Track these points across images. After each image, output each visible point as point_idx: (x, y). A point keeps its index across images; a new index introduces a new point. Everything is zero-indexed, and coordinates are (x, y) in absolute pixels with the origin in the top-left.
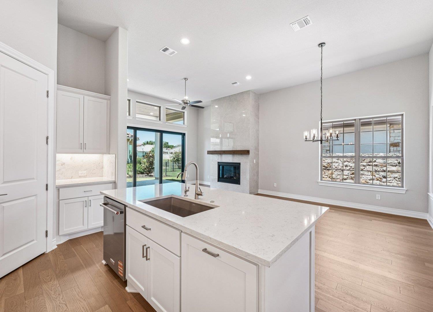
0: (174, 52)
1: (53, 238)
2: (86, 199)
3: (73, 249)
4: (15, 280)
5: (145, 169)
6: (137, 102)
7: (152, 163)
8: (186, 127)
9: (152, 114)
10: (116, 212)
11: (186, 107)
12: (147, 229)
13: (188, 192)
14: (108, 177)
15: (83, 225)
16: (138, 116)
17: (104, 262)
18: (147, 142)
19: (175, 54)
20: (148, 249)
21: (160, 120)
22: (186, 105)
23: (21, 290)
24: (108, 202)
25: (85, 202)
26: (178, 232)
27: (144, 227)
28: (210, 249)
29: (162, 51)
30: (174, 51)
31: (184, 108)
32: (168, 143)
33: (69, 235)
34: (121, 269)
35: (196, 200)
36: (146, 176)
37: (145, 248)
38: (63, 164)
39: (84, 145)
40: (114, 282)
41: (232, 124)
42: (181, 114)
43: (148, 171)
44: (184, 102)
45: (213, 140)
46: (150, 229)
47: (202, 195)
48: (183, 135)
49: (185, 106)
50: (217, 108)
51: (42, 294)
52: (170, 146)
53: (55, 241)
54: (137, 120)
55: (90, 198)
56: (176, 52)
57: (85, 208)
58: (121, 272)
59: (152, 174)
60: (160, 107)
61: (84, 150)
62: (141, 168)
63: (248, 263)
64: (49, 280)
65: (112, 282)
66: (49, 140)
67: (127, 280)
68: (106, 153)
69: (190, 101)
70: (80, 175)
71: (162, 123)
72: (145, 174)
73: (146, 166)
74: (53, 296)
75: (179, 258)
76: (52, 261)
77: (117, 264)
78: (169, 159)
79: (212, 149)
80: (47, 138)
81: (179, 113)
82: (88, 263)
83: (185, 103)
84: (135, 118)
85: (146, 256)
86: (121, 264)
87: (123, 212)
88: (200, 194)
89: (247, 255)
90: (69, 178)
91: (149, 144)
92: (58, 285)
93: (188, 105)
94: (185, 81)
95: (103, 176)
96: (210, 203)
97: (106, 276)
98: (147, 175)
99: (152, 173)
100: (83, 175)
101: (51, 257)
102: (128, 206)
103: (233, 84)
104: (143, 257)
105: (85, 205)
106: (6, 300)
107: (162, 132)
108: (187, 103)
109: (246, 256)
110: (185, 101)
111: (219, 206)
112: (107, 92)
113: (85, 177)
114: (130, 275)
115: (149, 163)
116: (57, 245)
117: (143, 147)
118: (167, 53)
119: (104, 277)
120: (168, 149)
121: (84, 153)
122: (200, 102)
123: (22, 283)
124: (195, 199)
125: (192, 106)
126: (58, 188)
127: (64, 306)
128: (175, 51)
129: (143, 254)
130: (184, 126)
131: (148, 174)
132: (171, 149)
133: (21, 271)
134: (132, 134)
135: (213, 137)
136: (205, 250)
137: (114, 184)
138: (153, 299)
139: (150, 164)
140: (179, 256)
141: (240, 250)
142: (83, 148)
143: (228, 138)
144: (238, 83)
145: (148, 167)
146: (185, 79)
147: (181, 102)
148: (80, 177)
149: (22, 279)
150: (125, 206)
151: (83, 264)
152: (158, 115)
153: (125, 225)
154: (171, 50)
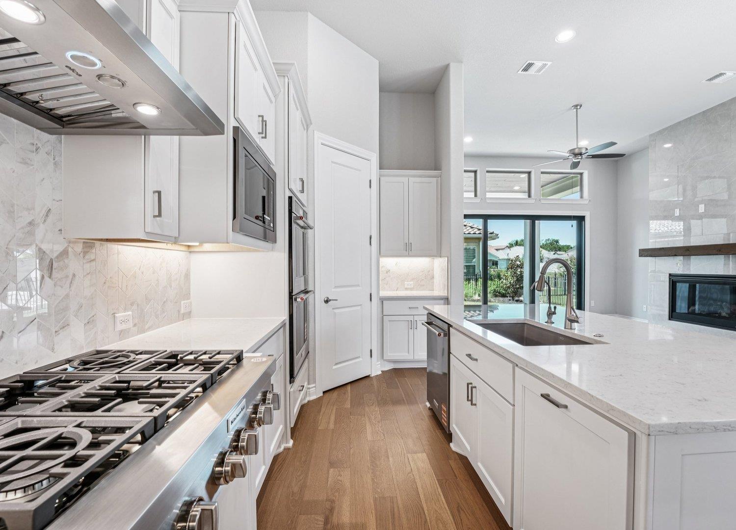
0: (545, 65)
1: (377, 362)
2: (411, 318)
3: (396, 380)
4: (345, 393)
5: (509, 287)
6: (488, 172)
7: (520, 279)
8: (586, 202)
9: (517, 188)
10: (437, 333)
11: (579, 162)
12: (471, 359)
13: (554, 316)
14: (439, 291)
15: (409, 353)
16: (489, 195)
17: (428, 404)
18: (517, 242)
19: (546, 67)
20: (474, 389)
21: (529, 196)
22: (580, 158)
23: (348, 405)
24: (432, 320)
25: (410, 322)
26: (511, 365)
27: (469, 356)
28: (555, 395)
29: (523, 72)
30: (544, 62)
31: (575, 165)
32: (557, 242)
33: (395, 362)
34: (444, 415)
35: (567, 330)
36: (510, 300)
37: (470, 386)
38: (388, 271)
39: (410, 245)
40: (437, 431)
41: (726, 180)
42: (577, 178)
43: (513, 292)
44: (573, 154)
45: (656, 226)
46: (476, 360)
47: (577, 322)
48: (581, 219)
49: (578, 160)
50: (668, 149)
51: (364, 416)
52: (563, 247)
53: (380, 365)
54: (488, 202)
55: (416, 318)
56: (549, 63)
57: (410, 330)
58: (444, 420)
59: (521, 298)
60: (529, 173)
61: (410, 251)
62: (502, 287)
63: (615, 426)
64: (371, 404)
65: (434, 430)
66: (372, 239)
67: (452, 434)
68: (436, 256)
69: (587, 149)
70: (406, 286)
71: (533, 201)
72: (509, 298)
73: (510, 283)
74: (373, 421)
75: (512, 407)
76: (375, 385)
77: (440, 407)
78: (557, 271)
79: (651, 244)
80: (371, 238)
81: (572, 178)
82: (409, 400)
83: (576, 155)
84: (484, 199)
85: (471, 401)
86: (445, 409)
87: (448, 334)
88: (574, 321)
89: (610, 409)
90: (394, 290)
91: (520, 245)
92: (379, 412)
93: (584, 156)
94: (575, 110)
95: (433, 290)
96: (593, 337)
97: (429, 422)
98: (511, 298)
99: (520, 296)
100: (409, 287)
101: (375, 382)
102: (454, 326)
103: (710, 80)
104: (468, 400)
105: (410, 327)
106: (336, 409)
107: (533, 219)
108: (581, 154)
109: (608, 411)
110: (577, 151)
111: (607, 343)
112: (437, 166)
113: (411, 289)
114: (454, 426)
115: (515, 278)
116: (382, 371)
117: (508, 251)
118: (532, 71)
119: (426, 422)
120: (559, 252)
121: (409, 256)
122: (613, 144)
123: (349, 398)
124: (565, 328)
125: (594, 156)
126: (382, 300)
127: (382, 435)
128: (546, 63)
129: (468, 397)
130: (582, 202)
131: (513, 297)
132: (564, 253)
133: (349, 387)
134: (481, 227)
135: (656, 218)
136: (546, 397)
137: (446, 301)
138: (480, 464)
139: (517, 280)
140: (512, 402)
141: (597, 399)
142: (408, 250)
143: (701, 217)
144: (729, 74)
145: (513, 285)
146: (577, 106)
147: (568, 155)
148: (406, 289)
149: (349, 395)
150: (450, 326)
151: (405, 399)
152: (527, 189)
153: (449, 353)
154: (538, 64)
